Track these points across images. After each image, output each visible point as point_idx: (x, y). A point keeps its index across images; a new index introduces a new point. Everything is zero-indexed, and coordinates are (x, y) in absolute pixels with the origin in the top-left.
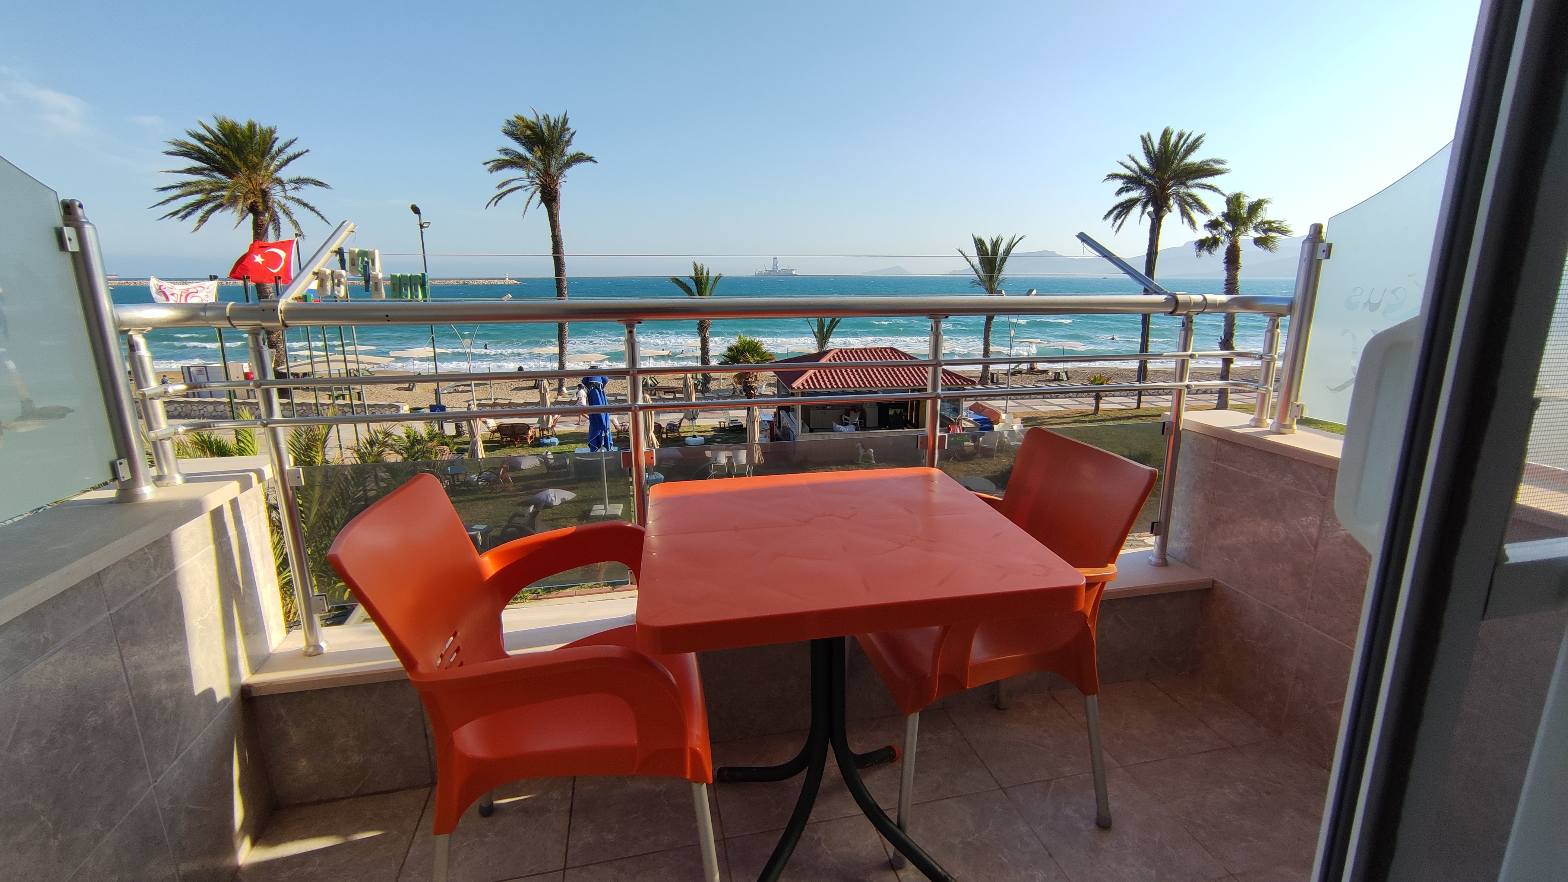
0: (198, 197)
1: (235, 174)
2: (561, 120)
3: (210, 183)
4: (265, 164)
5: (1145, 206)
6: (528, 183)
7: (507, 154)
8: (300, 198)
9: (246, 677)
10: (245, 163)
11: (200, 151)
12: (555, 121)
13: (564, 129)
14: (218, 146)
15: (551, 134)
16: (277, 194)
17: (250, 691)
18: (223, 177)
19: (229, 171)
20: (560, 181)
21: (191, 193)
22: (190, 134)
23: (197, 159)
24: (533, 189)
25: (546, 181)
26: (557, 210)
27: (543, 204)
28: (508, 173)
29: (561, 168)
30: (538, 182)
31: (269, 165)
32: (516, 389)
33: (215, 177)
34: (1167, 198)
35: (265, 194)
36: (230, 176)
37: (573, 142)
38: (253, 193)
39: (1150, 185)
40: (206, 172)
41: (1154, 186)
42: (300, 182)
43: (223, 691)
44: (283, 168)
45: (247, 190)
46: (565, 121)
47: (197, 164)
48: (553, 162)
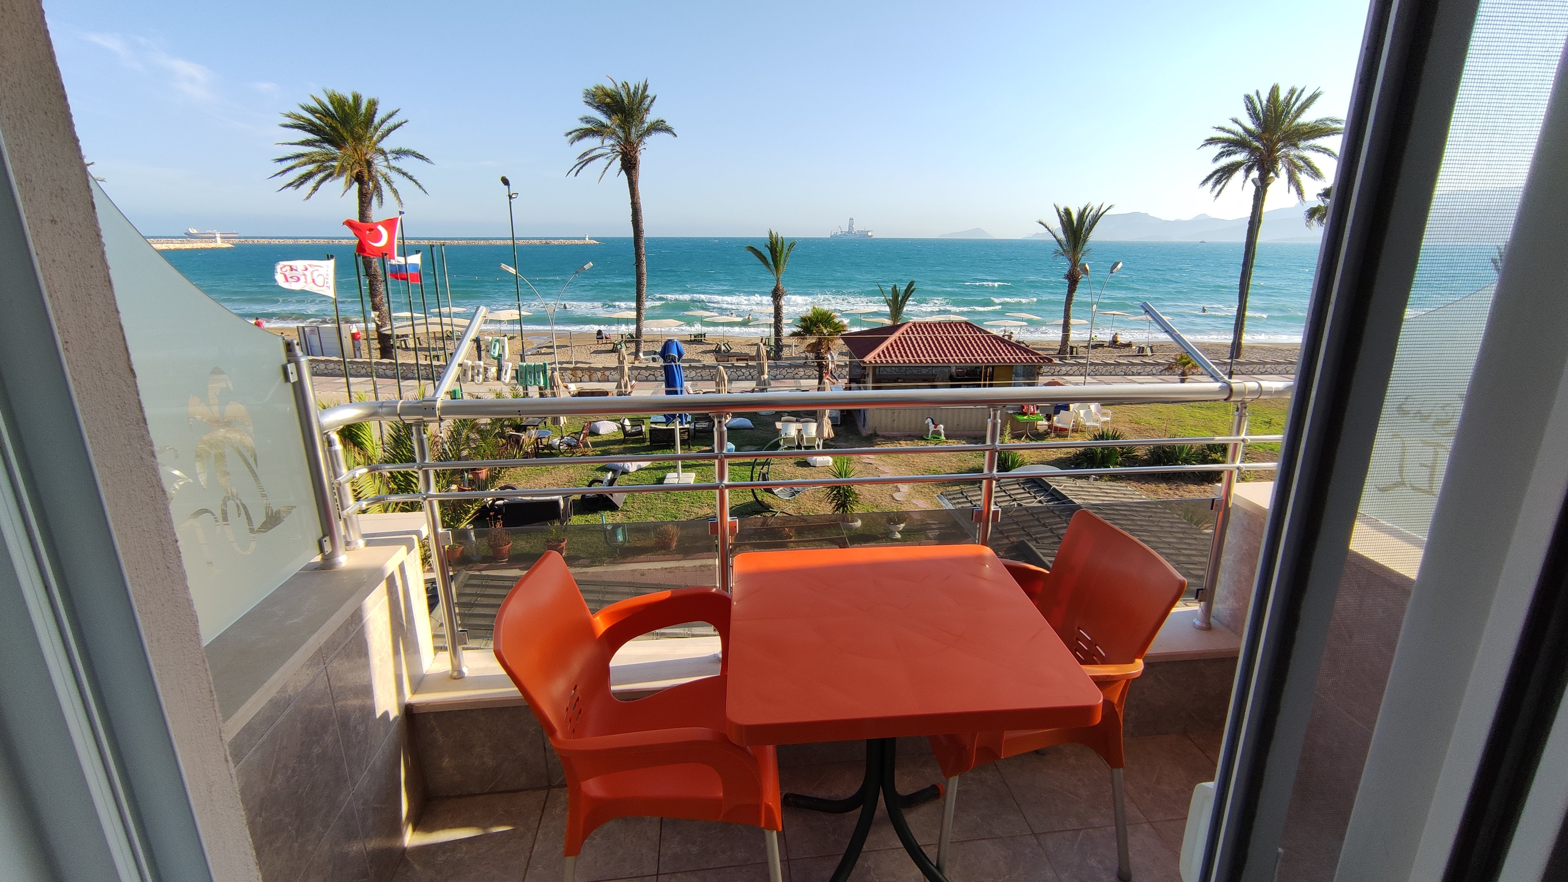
0: (311, 167)
1: (343, 145)
2: (641, 87)
3: (321, 155)
4: (369, 135)
5: (1248, 171)
6: (609, 151)
7: (588, 122)
8: (400, 167)
9: (409, 697)
10: (352, 134)
11: (311, 123)
12: (636, 88)
13: (644, 97)
14: (328, 119)
15: (631, 103)
16: (379, 164)
17: (412, 709)
18: (332, 148)
19: (337, 142)
20: (639, 149)
21: (305, 164)
22: (303, 107)
23: (311, 131)
24: (613, 156)
25: (626, 148)
26: (637, 178)
27: (623, 172)
28: (591, 143)
29: (641, 135)
30: (619, 149)
31: (372, 137)
32: (595, 352)
33: (324, 148)
34: (1275, 161)
35: (369, 164)
36: (338, 146)
37: (652, 109)
38: (359, 163)
39: (1257, 148)
40: (317, 144)
41: (1261, 149)
42: (400, 153)
43: (394, 713)
44: (385, 139)
45: (353, 161)
46: (645, 87)
47: (311, 136)
48: (633, 130)
